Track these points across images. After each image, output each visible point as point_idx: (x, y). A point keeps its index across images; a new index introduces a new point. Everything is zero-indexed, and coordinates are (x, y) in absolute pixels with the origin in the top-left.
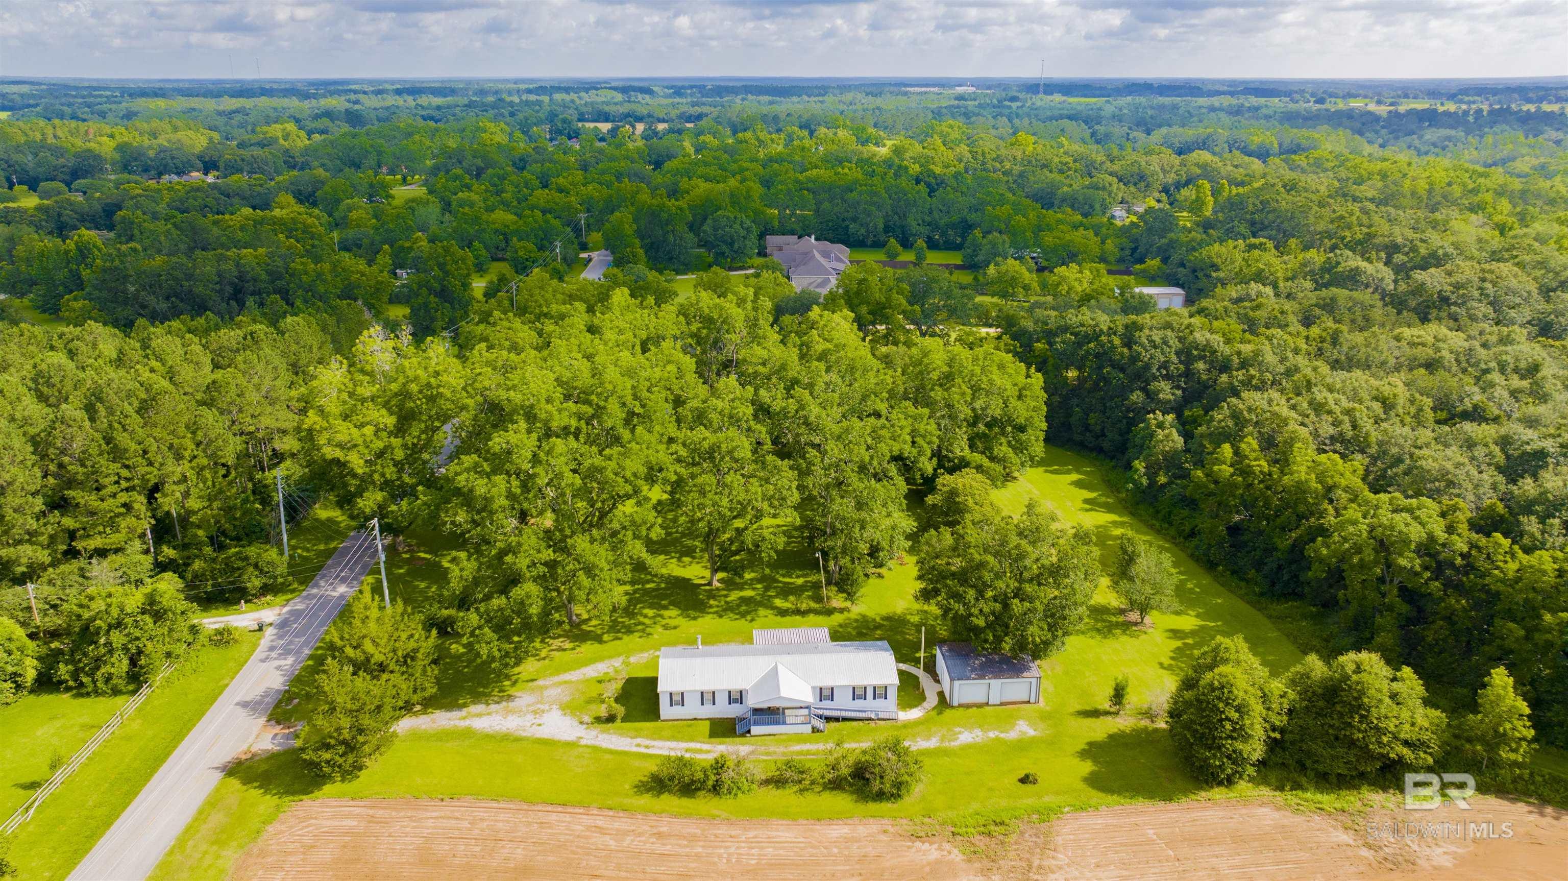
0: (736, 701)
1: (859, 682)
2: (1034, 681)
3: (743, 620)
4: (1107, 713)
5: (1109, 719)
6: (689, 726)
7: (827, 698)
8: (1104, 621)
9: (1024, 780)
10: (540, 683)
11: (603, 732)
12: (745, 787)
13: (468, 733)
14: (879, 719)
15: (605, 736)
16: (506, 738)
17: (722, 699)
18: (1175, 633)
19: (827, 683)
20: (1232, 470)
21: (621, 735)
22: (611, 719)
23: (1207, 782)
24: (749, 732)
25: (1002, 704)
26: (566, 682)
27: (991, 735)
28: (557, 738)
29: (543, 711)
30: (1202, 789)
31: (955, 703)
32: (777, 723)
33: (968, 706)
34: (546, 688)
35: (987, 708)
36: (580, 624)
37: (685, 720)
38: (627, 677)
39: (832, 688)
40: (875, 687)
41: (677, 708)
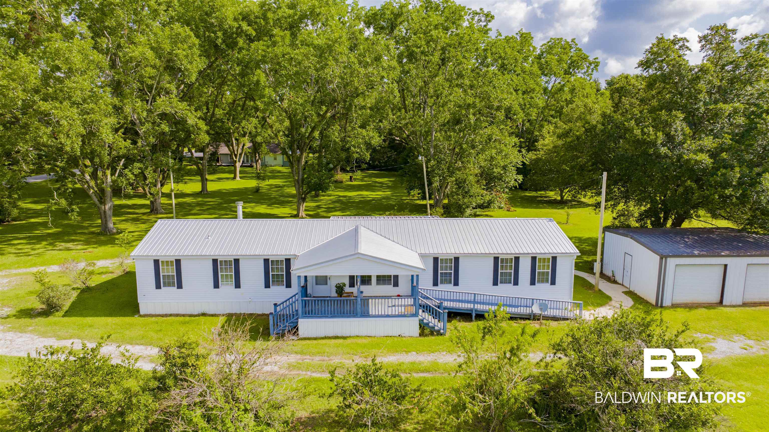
0: (278, 280)
1: (506, 249)
7: (446, 279)
14: (547, 318)
17: (252, 275)
19: (447, 250)
22: (49, 311)
24: (295, 330)
25: (746, 304)
31: (667, 302)
32: (353, 314)
33: (692, 307)
35: (727, 309)
36: (114, 234)
37: (184, 315)
38: (128, 270)
39: (457, 259)
40: (534, 259)
41: (170, 292)
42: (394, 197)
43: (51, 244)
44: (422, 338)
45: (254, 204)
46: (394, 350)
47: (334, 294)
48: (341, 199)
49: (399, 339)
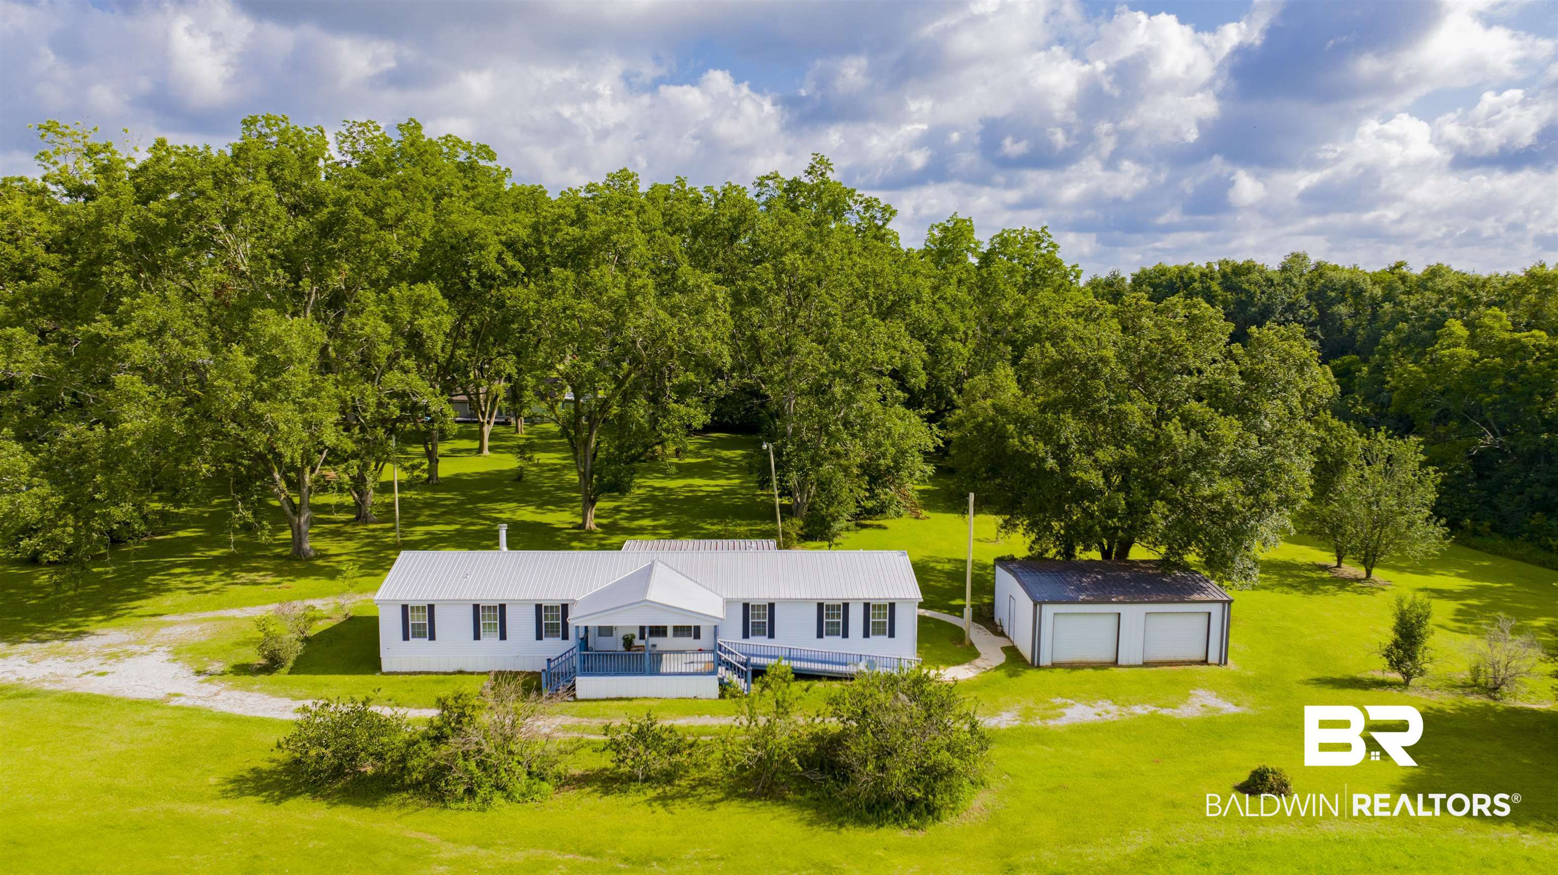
0: (552, 631)
1: (833, 593)
2: (1216, 610)
5: (1392, 692)
6: (438, 682)
7: (759, 630)
8: (1297, 576)
9: (1256, 784)
10: (167, 619)
11: (234, 688)
12: (521, 783)
15: (237, 694)
17: (521, 624)
19: (760, 594)
21: (274, 694)
22: (272, 665)
24: (571, 689)
25: (1146, 664)
26: (220, 619)
27: (1138, 710)
28: (120, 694)
29: (132, 655)
31: (1045, 660)
32: (641, 672)
33: (1075, 667)
34: (172, 624)
35: (1115, 670)
36: (311, 559)
37: (436, 673)
38: (351, 614)
39: (772, 606)
40: (867, 606)
41: (419, 644)
42: (743, 491)
43: (227, 574)
44: (722, 701)
45: (514, 504)
46: (686, 713)
47: (621, 648)
48: (656, 493)
49: (694, 701)
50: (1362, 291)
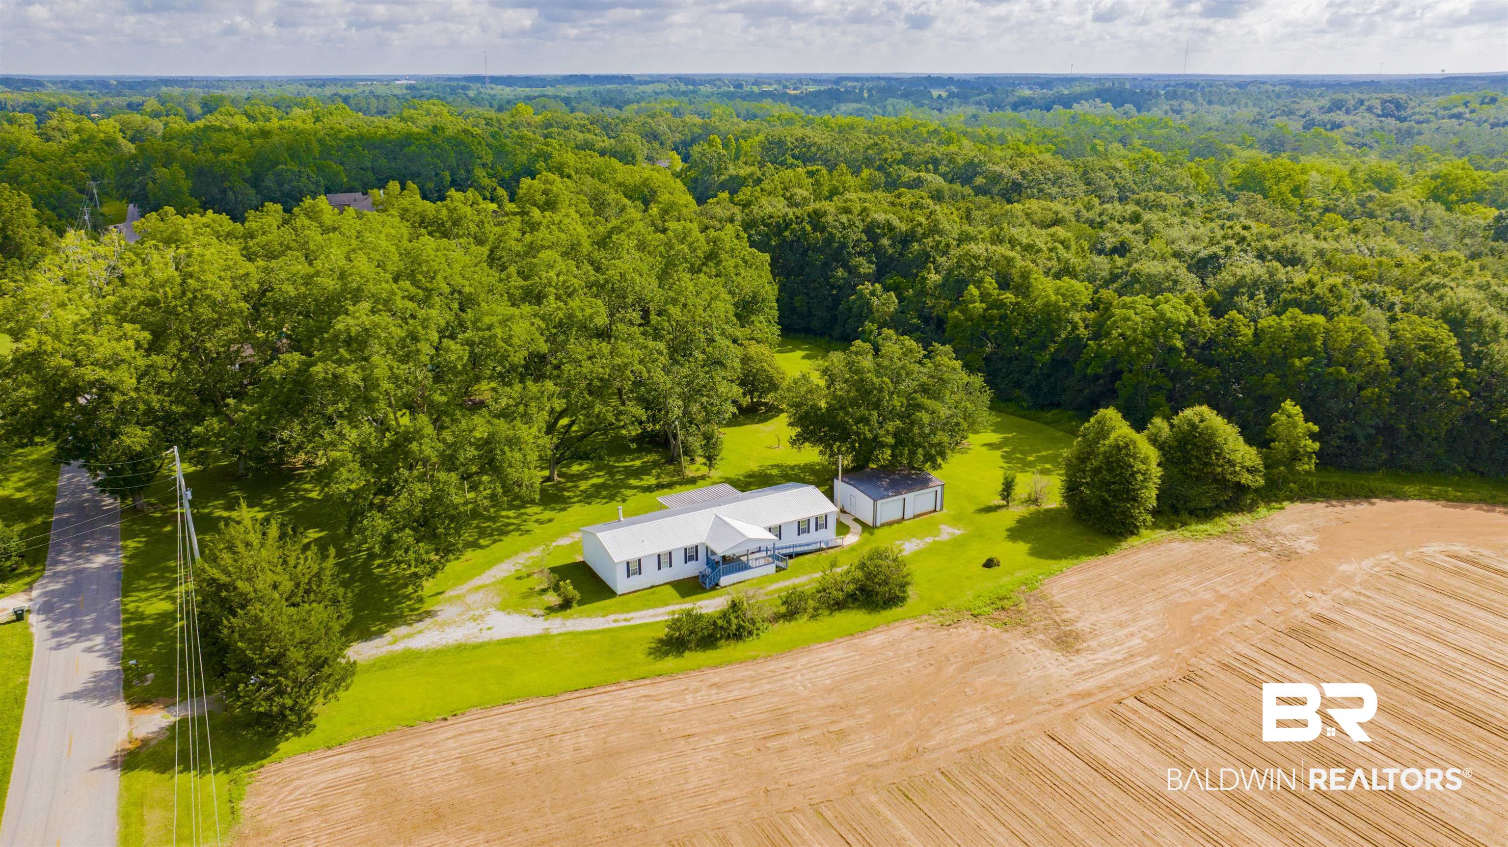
0: (692, 558)
2: (939, 489)
3: (614, 502)
4: (998, 507)
5: (1005, 510)
6: (654, 593)
9: (989, 564)
10: (450, 593)
11: (568, 617)
13: (411, 657)
14: (828, 549)
15: (572, 621)
16: (460, 648)
17: (678, 558)
18: (991, 446)
19: (774, 522)
20: (984, 305)
21: (590, 616)
22: (566, 605)
23: (1121, 534)
24: (717, 585)
25: (915, 517)
26: (481, 587)
27: (929, 540)
28: (521, 635)
29: (482, 616)
30: (1120, 541)
31: (878, 524)
32: (742, 570)
33: (890, 524)
34: (464, 596)
35: (905, 522)
37: (643, 589)
39: (780, 526)
40: (815, 517)
41: (635, 578)
44: (779, 573)
50: (895, 228)
